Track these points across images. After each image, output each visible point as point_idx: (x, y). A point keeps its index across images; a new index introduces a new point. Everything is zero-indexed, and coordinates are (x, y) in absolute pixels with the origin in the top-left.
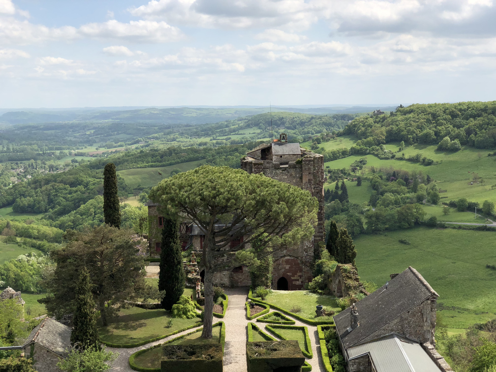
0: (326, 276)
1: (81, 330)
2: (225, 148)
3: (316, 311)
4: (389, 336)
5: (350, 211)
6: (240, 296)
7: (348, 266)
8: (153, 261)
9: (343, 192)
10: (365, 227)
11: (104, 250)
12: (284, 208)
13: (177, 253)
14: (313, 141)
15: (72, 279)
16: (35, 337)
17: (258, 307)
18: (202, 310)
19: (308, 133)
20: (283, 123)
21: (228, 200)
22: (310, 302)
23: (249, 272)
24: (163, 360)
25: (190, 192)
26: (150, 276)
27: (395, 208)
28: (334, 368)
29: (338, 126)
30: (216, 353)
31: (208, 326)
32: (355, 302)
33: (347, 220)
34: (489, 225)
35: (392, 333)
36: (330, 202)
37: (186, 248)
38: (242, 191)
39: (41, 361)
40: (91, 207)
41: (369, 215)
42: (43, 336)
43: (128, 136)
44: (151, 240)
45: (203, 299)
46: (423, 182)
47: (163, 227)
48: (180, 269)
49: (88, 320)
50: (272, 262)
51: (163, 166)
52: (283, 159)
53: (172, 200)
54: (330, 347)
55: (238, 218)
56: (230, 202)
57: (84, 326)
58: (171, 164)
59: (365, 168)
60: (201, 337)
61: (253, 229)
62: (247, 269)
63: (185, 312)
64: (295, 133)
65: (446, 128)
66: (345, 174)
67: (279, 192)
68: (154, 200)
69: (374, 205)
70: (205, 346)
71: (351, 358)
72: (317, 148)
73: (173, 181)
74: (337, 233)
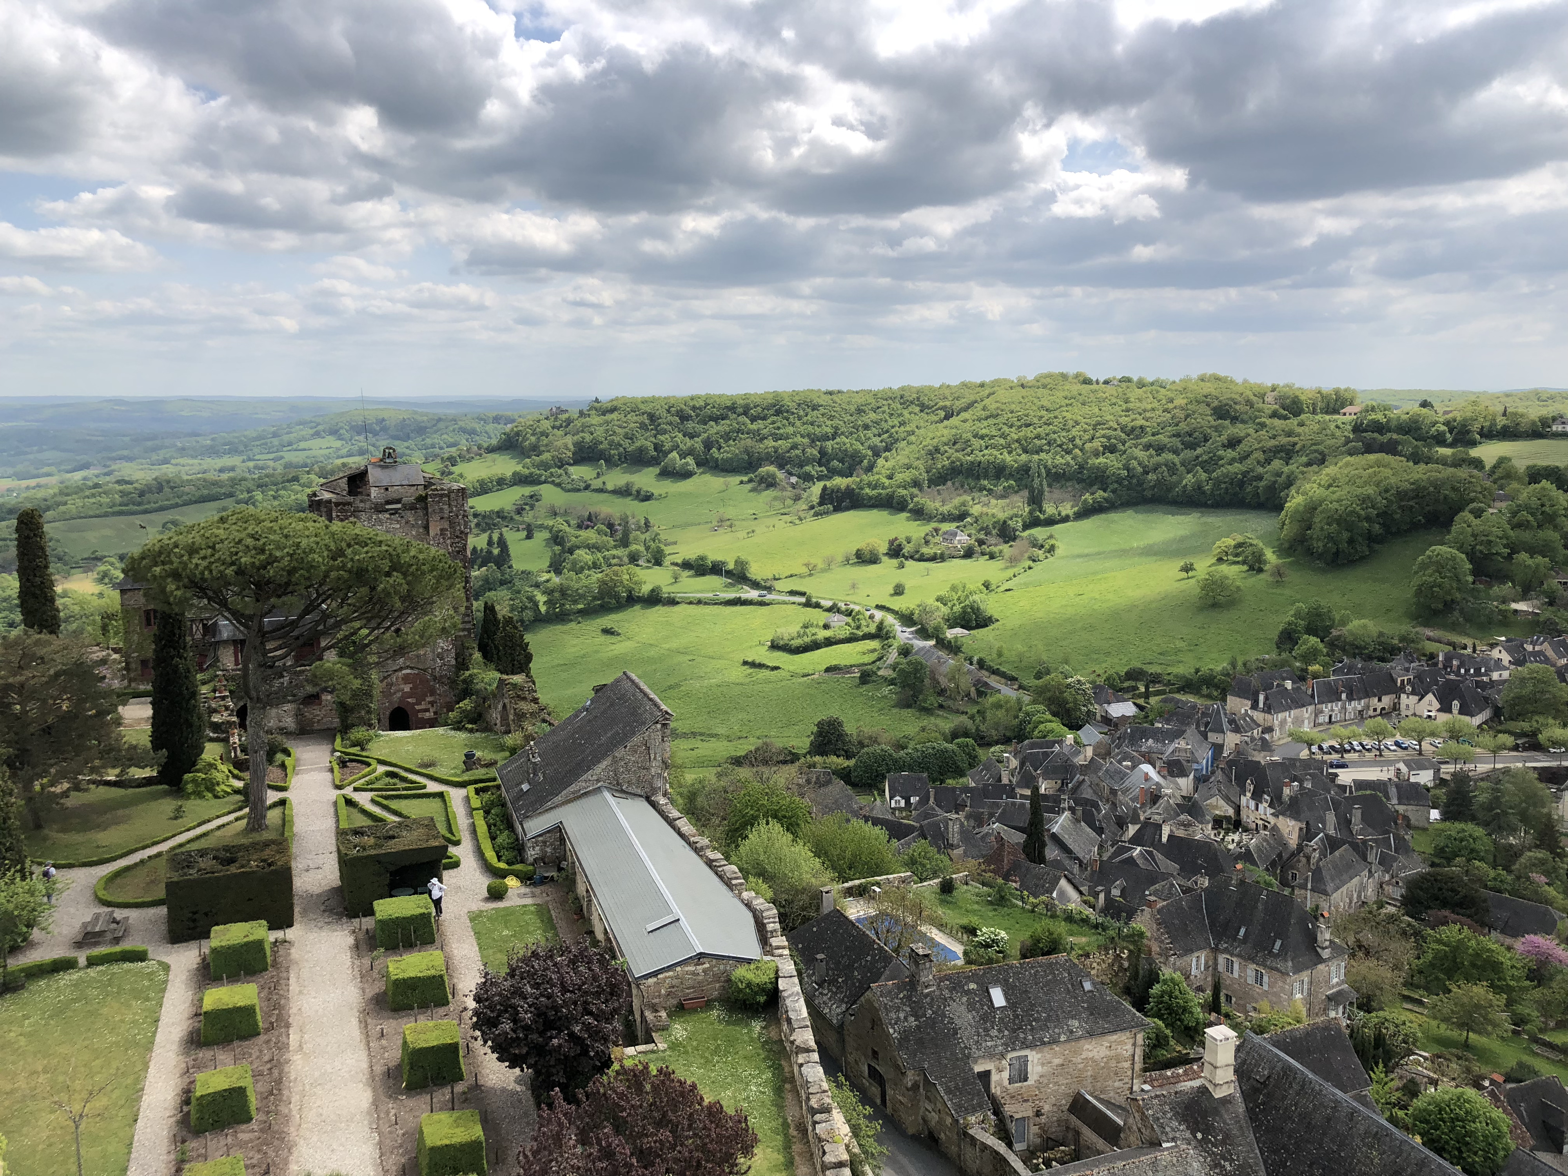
0: (479, 699)
2: (273, 475)
3: (464, 762)
4: (594, 790)
5: (516, 584)
6: (319, 747)
7: (518, 679)
8: (137, 695)
9: (502, 551)
10: (543, 609)
11: (26, 681)
12: (400, 585)
13: (187, 677)
14: (443, 460)
17: (354, 764)
18: (244, 780)
19: (433, 446)
20: (385, 429)
21: (291, 572)
22: (453, 747)
23: (335, 701)
24: (169, 880)
25: (212, 560)
26: (131, 725)
27: (594, 574)
28: (501, 856)
29: (487, 434)
30: (278, 856)
31: (259, 807)
32: (533, 739)
33: (511, 599)
34: (744, 596)
35: (599, 785)
36: (480, 569)
37: (205, 666)
38: (319, 554)
41: (549, 588)
43: (65, 455)
44: (129, 656)
45: (247, 759)
46: (639, 528)
47: (154, 629)
48: (195, 706)
50: (377, 682)
51: (146, 512)
52: (393, 493)
53: (176, 575)
54: (491, 821)
55: (310, 604)
56: (296, 575)
58: (162, 509)
59: (540, 507)
60: (246, 829)
62: (329, 697)
63: (211, 786)
64: (407, 448)
65: (672, 438)
66: (504, 518)
67: (390, 554)
68: (133, 577)
69: (558, 572)
70: (254, 845)
71: (529, 836)
72: (451, 473)
73: (175, 539)
74: (496, 621)
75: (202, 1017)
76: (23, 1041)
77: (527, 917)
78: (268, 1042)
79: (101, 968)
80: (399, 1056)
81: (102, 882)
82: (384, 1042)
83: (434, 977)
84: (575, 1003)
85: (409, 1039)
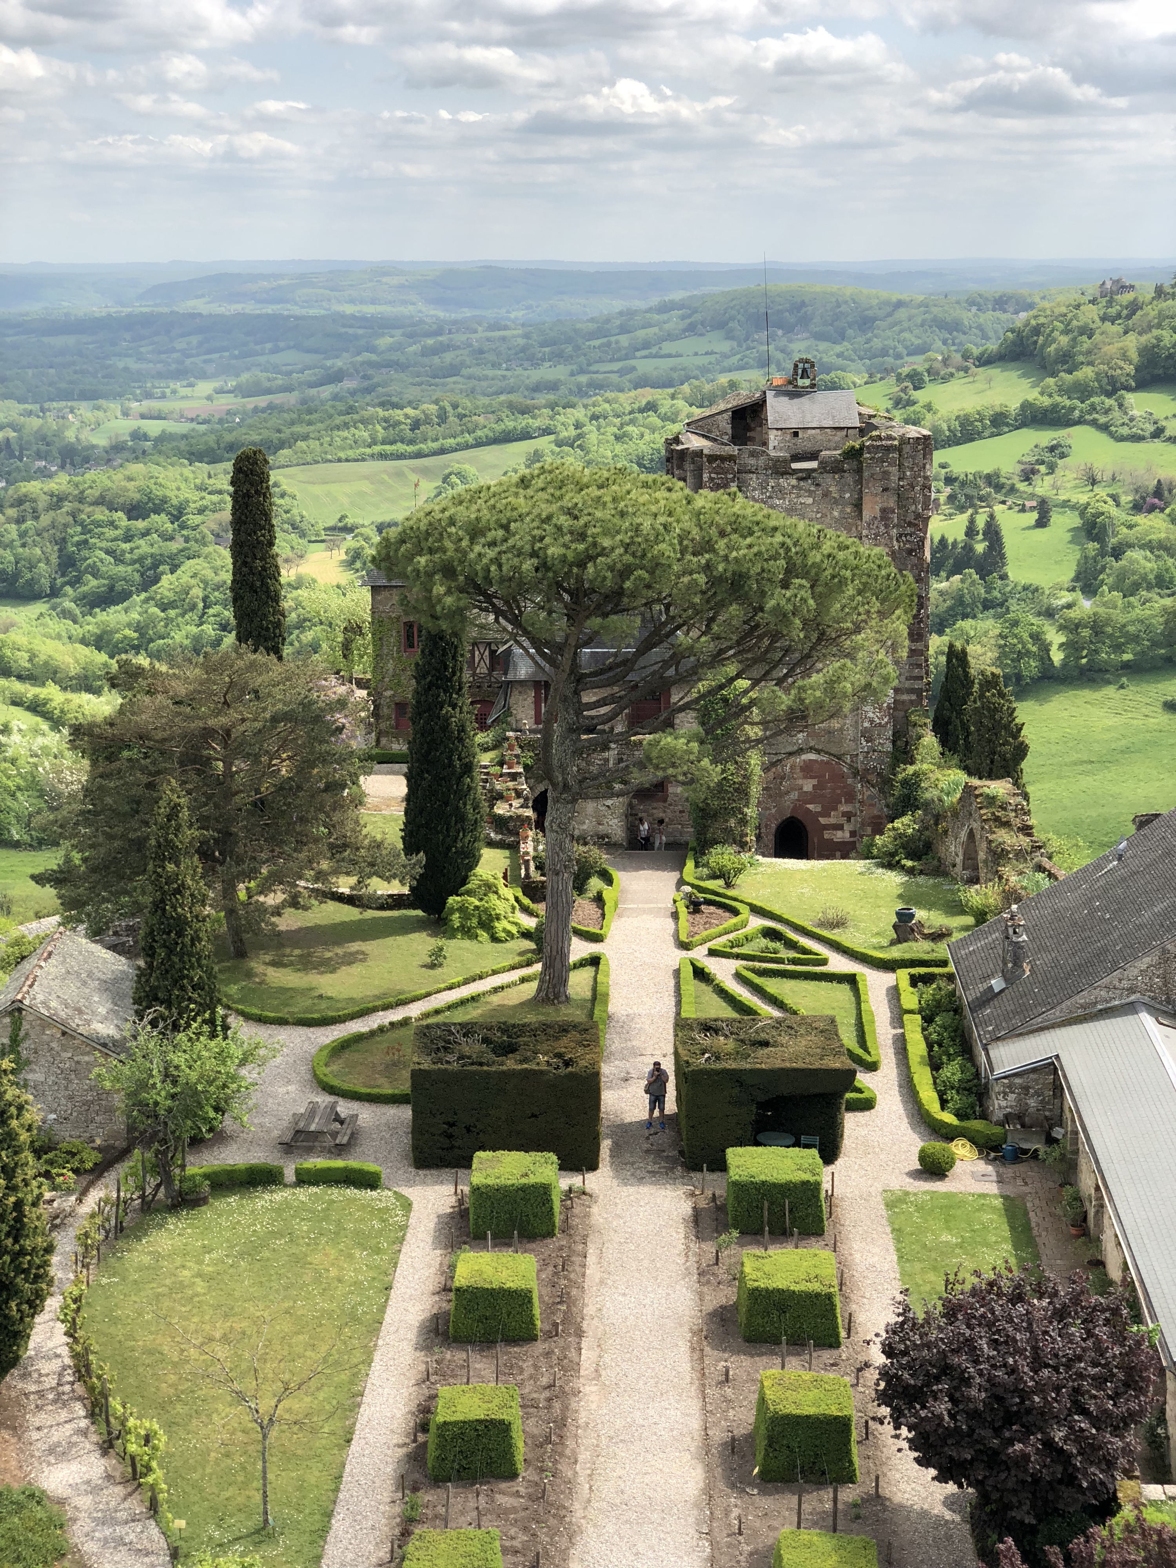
0: (929, 817)
1: (167, 971)
2: (617, 400)
3: (895, 927)
4: (1122, 1006)
5: (1012, 608)
6: (659, 874)
7: (999, 788)
8: (386, 759)
9: (991, 548)
10: (1057, 657)
11: (234, 726)
12: (804, 600)
13: (461, 740)
14: (899, 379)
15: (137, 812)
16: (25, 989)
17: (712, 909)
18: (537, 916)
19: (884, 352)
20: (805, 321)
21: (625, 572)
22: (877, 897)
23: (687, 800)
24: (417, 1067)
25: (504, 548)
26: (377, 808)
27: (1157, 598)
28: (947, 1101)
29: (982, 330)
30: (580, 1051)
31: (558, 965)
32: (1018, 900)
33: (1001, 636)
35: (1133, 998)
36: (948, 579)
37: (489, 721)
38: (671, 544)
39: (43, 1061)
40: (193, 582)
41: (1070, 620)
42: (49, 987)
43: (309, 359)
44: (380, 695)
45: (543, 882)
47: (416, 655)
48: (470, 788)
49: (187, 940)
50: (758, 770)
51: (419, 455)
52: (803, 444)
53: (448, 571)
54: (934, 1036)
55: (656, 632)
56: (632, 578)
57: (176, 959)
58: (443, 451)
59: (1065, 468)
60: (535, 998)
61: (703, 665)
62: (679, 792)
63: (487, 921)
64: (840, 357)
66: (998, 487)
67: (788, 550)
68: (389, 569)
69: (1090, 590)
70: (545, 1027)
71: (998, 1071)
72: (911, 403)
73: (452, 511)
74: (967, 681)
75: (452, 1295)
76: (200, 1286)
77: (986, 1217)
78: (548, 1354)
79: (314, 1189)
80: (752, 1420)
81: (325, 1053)
82: (728, 1391)
83: (818, 1295)
84: (1058, 1389)
85: (769, 1394)
